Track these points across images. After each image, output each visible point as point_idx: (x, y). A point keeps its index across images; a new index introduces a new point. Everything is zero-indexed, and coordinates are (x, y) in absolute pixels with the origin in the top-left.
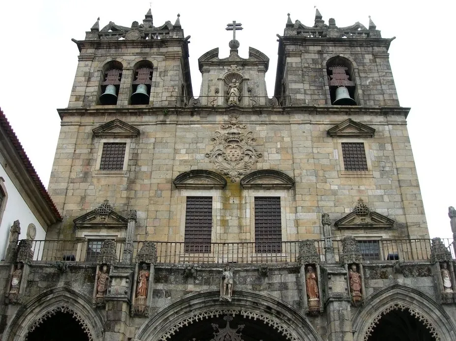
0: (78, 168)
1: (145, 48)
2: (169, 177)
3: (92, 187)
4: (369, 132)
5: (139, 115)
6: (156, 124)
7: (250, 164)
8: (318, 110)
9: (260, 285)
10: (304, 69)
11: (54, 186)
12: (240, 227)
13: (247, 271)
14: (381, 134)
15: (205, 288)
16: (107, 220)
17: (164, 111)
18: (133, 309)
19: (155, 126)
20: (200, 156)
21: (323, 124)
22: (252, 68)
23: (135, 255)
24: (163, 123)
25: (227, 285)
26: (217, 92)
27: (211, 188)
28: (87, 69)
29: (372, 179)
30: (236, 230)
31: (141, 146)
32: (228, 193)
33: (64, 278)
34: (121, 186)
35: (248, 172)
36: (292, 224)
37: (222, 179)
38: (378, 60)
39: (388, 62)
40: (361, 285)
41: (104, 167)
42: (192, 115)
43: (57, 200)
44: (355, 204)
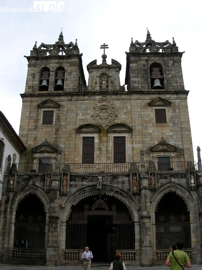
0: (32, 124)
1: (60, 59)
2: (74, 127)
3: (39, 133)
4: (168, 103)
5: (59, 96)
6: (68, 101)
7: (111, 120)
8: (144, 92)
9: (113, 182)
10: (139, 70)
11: (22, 133)
12: (107, 151)
13: (108, 176)
14: (174, 104)
15: (91, 184)
16: (47, 149)
17: (71, 94)
18: (61, 193)
19: (67, 102)
20: (88, 117)
21: (147, 99)
22: (113, 70)
23: (61, 170)
24: (71, 100)
25: (100, 182)
26: (96, 83)
27: (94, 133)
28: (32, 72)
29: (168, 127)
30: (105, 152)
31: (61, 112)
32: (102, 135)
33: (32, 180)
34: (52, 132)
35: (111, 124)
36: (131, 149)
37: (99, 128)
38: (175, 64)
39: (181, 65)
40: (155, 182)
41: (44, 123)
42: (84, 96)
43: (23, 140)
44: (160, 140)
